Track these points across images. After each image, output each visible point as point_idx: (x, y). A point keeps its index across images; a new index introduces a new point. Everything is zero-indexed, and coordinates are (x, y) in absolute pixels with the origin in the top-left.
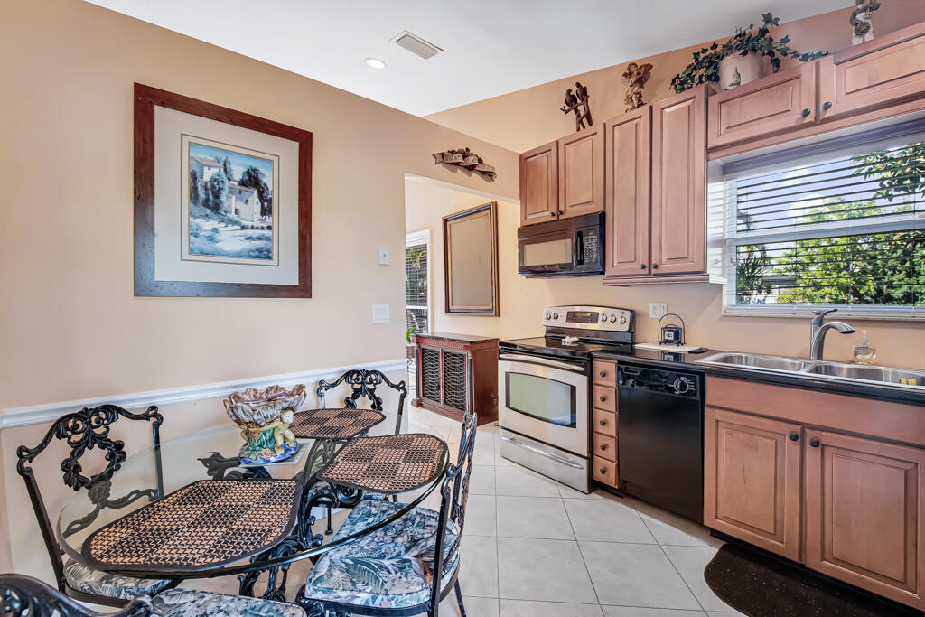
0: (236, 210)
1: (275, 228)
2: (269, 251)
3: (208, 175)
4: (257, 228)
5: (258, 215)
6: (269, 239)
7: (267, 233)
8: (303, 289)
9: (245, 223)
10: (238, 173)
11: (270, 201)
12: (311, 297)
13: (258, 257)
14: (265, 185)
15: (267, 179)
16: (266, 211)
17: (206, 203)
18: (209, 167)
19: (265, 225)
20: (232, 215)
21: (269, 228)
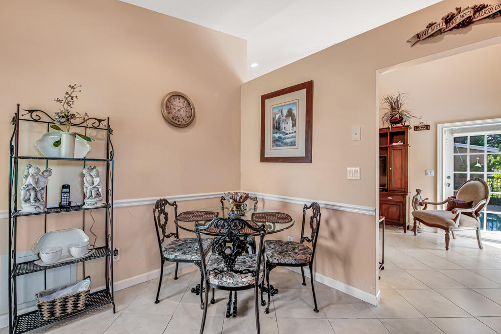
0: (285, 128)
1: (297, 132)
2: (295, 142)
3: (277, 116)
4: (291, 133)
5: (291, 128)
6: (295, 137)
7: (294, 134)
8: (307, 158)
9: (287, 132)
10: (285, 113)
11: (295, 120)
12: (311, 162)
13: (291, 145)
14: (294, 114)
15: (294, 112)
16: (294, 125)
17: (276, 129)
18: (277, 114)
19: (293, 131)
20: (283, 130)
21: (295, 132)
